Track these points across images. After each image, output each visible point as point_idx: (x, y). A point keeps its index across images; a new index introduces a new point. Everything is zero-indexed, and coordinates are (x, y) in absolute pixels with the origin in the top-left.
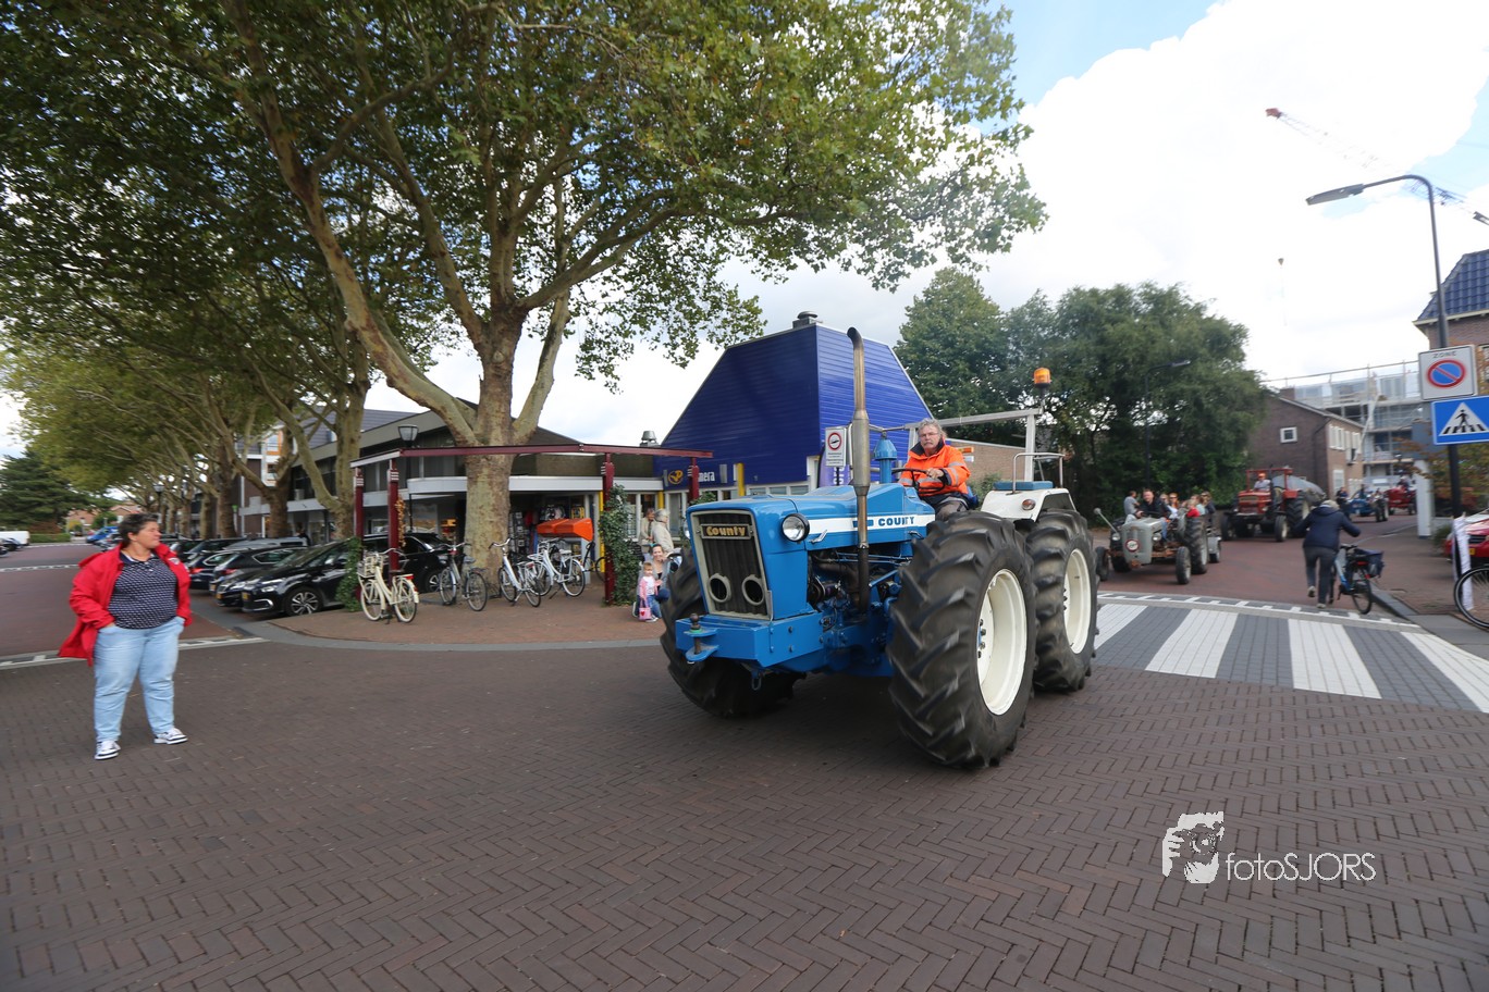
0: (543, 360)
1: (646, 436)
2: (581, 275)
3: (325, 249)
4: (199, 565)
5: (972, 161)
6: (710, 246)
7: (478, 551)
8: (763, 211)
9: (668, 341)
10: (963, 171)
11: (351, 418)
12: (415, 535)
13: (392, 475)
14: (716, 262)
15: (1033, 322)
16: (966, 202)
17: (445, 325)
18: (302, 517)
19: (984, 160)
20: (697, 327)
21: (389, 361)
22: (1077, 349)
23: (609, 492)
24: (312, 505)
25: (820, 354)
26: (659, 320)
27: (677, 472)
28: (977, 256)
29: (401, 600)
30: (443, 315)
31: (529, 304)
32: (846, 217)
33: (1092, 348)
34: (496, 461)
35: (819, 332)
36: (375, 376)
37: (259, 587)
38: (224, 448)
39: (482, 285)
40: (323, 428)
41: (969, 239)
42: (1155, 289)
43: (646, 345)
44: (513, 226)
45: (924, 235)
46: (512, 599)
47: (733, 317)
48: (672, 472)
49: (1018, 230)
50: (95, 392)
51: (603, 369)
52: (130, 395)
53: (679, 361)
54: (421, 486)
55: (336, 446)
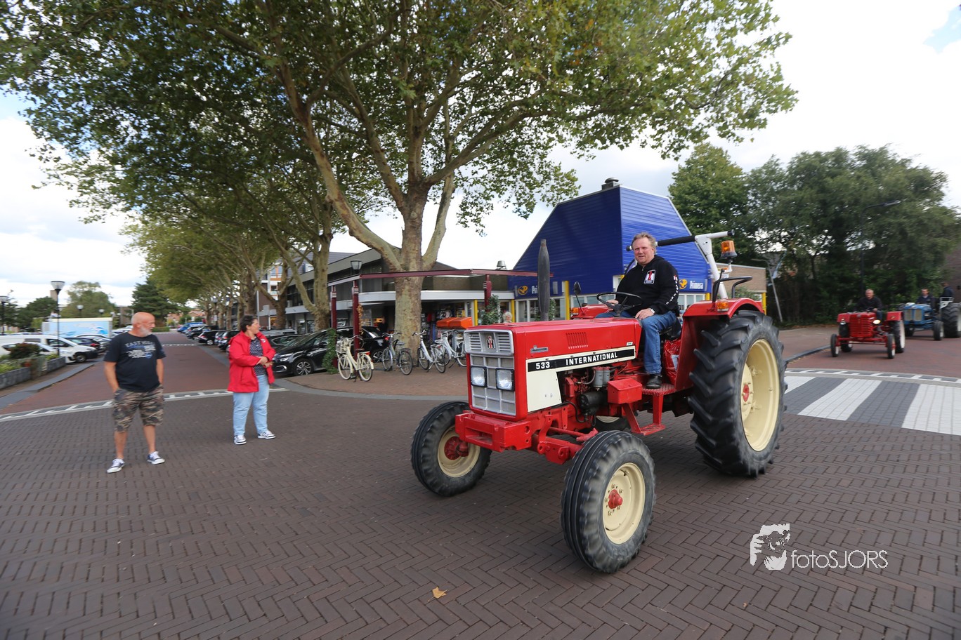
0: (439, 216)
1: (499, 264)
2: (461, 162)
3: (314, 152)
6: (544, 136)
7: (403, 338)
8: (577, 111)
9: (516, 201)
10: (734, 71)
11: (322, 257)
13: (354, 290)
14: (546, 148)
16: (733, 93)
17: (375, 197)
20: (534, 192)
21: (351, 219)
23: (488, 300)
24: (301, 309)
25: (622, 206)
26: (510, 188)
27: (524, 287)
29: (363, 367)
30: (373, 191)
31: (432, 181)
33: (815, 196)
34: (413, 281)
35: (621, 191)
36: (334, 230)
37: (279, 358)
38: (250, 276)
39: (397, 171)
40: (305, 262)
42: (868, 150)
43: (503, 204)
44: (422, 131)
46: (427, 367)
47: (558, 183)
48: (520, 287)
50: (182, 246)
51: (474, 221)
52: (201, 247)
53: (523, 215)
54: (366, 298)
55: (313, 274)
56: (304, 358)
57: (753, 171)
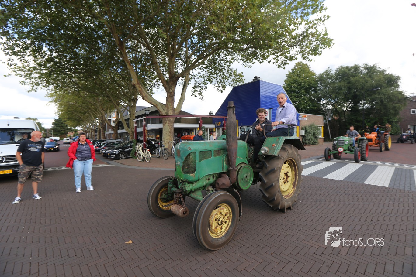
0: (182, 91)
1: (210, 112)
2: (193, 68)
3: (127, 63)
4: (98, 146)
5: (310, 28)
6: (229, 57)
7: (166, 144)
8: (245, 47)
9: (217, 85)
10: (307, 31)
11: (133, 108)
12: (150, 139)
13: (144, 123)
14: (230, 62)
15: (326, 77)
16: (307, 40)
17: (157, 83)
18: (121, 134)
19: (314, 27)
20: (225, 81)
21: (143, 92)
22: (341, 85)
23: (201, 128)
24: (124, 131)
25: (261, 88)
26: (215, 79)
28: (311, 57)
29: (146, 156)
30: (156, 80)
31: (179, 76)
32: (270, 47)
33: (346, 85)
34: (170, 119)
35: (260, 82)
36: (139, 97)
37: (112, 152)
38: (102, 116)
39: (166, 71)
40: (126, 111)
41: (308, 51)
42: (368, 65)
44: (175, 55)
45: (294, 51)
47: (235, 78)
48: (218, 122)
49: (324, 48)
50: (73, 102)
51: (199, 94)
52: (81, 103)
53: (221, 91)
54: (151, 126)
55: (129, 115)
56: (123, 152)
57: (320, 74)
